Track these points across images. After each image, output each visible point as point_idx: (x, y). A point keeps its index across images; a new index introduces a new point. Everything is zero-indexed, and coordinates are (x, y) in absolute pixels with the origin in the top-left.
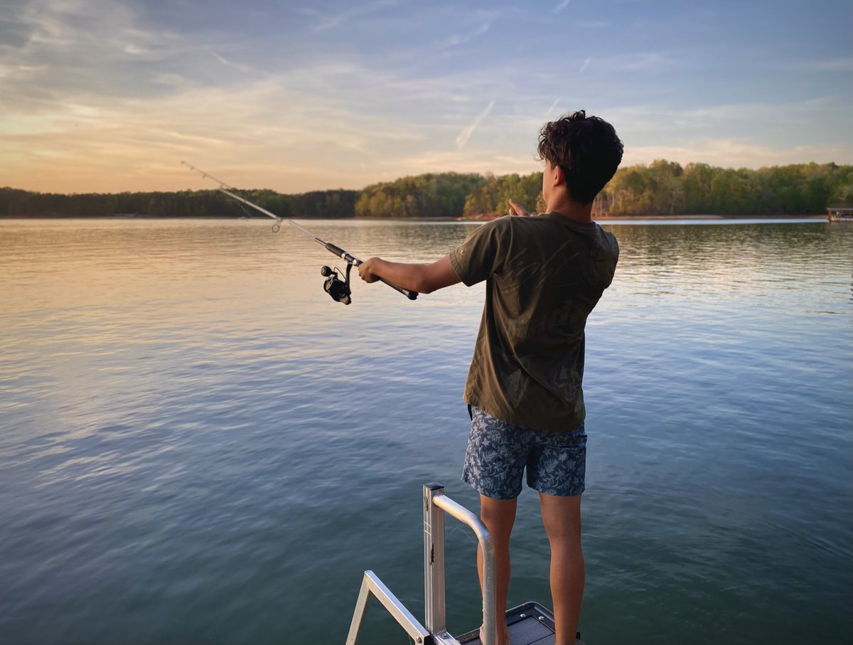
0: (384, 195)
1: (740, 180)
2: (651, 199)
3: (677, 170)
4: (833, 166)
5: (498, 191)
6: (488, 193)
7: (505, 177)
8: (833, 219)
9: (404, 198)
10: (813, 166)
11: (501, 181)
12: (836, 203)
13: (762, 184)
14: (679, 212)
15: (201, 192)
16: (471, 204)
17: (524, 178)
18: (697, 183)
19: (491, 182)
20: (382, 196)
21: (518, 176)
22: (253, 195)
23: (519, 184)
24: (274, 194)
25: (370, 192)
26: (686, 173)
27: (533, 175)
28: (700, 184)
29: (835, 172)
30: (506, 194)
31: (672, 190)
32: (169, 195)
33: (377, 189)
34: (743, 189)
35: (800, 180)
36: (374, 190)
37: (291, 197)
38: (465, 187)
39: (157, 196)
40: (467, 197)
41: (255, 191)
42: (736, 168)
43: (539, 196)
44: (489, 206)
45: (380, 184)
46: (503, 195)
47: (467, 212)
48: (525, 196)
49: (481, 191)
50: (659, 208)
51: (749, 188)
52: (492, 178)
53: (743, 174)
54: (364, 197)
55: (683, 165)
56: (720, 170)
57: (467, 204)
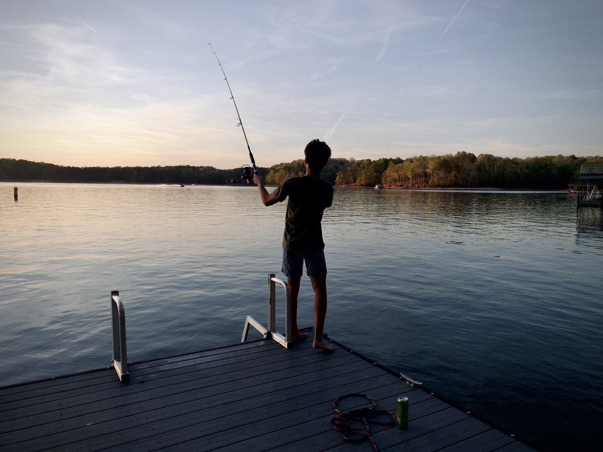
0: (284, 171)
1: (513, 165)
2: (456, 177)
3: (472, 158)
4: (573, 157)
5: (358, 170)
6: (351, 171)
7: (362, 161)
8: (572, 191)
9: (297, 173)
10: (561, 157)
11: (360, 163)
12: (575, 181)
13: (527, 168)
14: (473, 186)
15: (167, 167)
16: (340, 178)
17: (374, 161)
18: (485, 167)
19: (353, 164)
20: (283, 172)
21: (370, 160)
22: (200, 170)
23: (371, 166)
24: (214, 169)
25: (275, 169)
26: (478, 160)
27: (380, 160)
28: (487, 168)
29: (575, 161)
30: (362, 172)
31: (469, 171)
32: (146, 168)
33: (280, 167)
34: (515, 171)
35: (552, 166)
36: (278, 168)
37: (224, 171)
38: (336, 167)
39: (138, 169)
40: (337, 174)
41: (202, 167)
42: (511, 158)
43: (383, 174)
44: (352, 179)
45: (282, 164)
46: (360, 173)
47: (337, 183)
48: (375, 174)
49: (347, 170)
50: (461, 183)
51: (520, 171)
52: (353, 162)
53: (515, 162)
54: (272, 172)
55: (477, 155)
56: (500, 159)
57: (338, 177)
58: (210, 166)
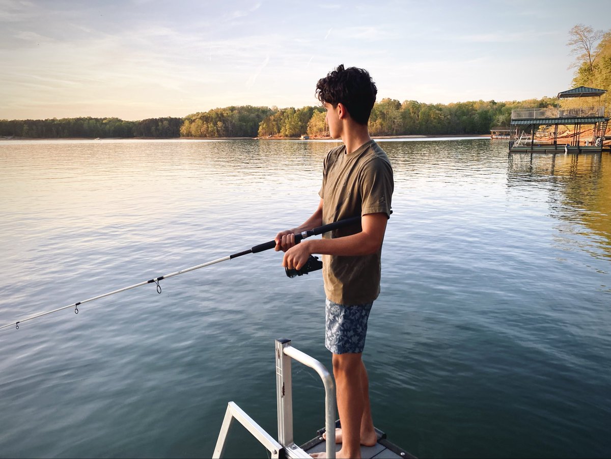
0: (200, 121)
1: (437, 112)
2: (381, 125)
3: (398, 105)
4: (493, 103)
5: (281, 119)
6: (274, 120)
7: (285, 109)
8: (494, 137)
9: (215, 124)
10: (481, 102)
11: (283, 112)
12: (495, 126)
13: (451, 114)
14: (399, 133)
15: (64, 119)
16: (263, 128)
17: (299, 110)
18: (410, 113)
19: (276, 113)
20: (199, 122)
21: (294, 109)
22: (104, 122)
23: (295, 115)
24: (120, 121)
25: (191, 120)
26: (403, 107)
27: (304, 109)
28: (412, 115)
29: (495, 107)
30: (286, 121)
31: (394, 118)
32: (39, 122)
33: (196, 117)
34: (439, 118)
35: (473, 112)
36: (194, 118)
37: (133, 123)
38: (258, 116)
39: (29, 123)
40: (260, 124)
41: (105, 119)
42: (435, 104)
43: (309, 123)
44: (275, 130)
45: (198, 114)
46: (284, 122)
47: (261, 134)
48: (300, 123)
49: (270, 119)
50: (386, 131)
51: (443, 117)
52: (276, 111)
53: (439, 108)
54: (187, 123)
55: (401, 102)
56: (425, 105)
57: (261, 128)
58: (115, 117)
